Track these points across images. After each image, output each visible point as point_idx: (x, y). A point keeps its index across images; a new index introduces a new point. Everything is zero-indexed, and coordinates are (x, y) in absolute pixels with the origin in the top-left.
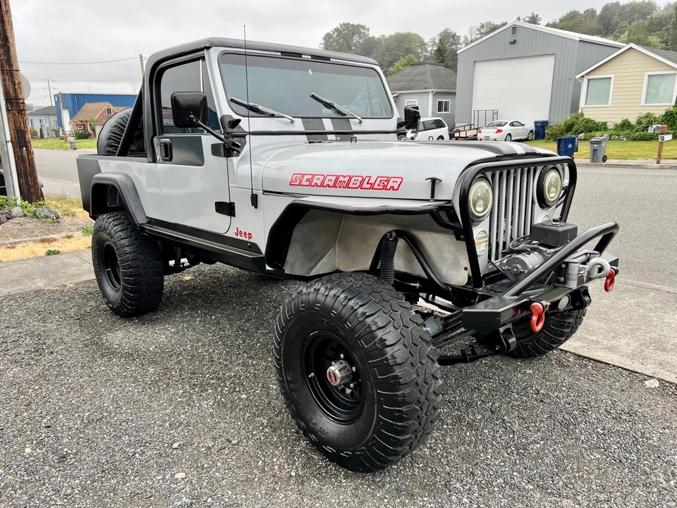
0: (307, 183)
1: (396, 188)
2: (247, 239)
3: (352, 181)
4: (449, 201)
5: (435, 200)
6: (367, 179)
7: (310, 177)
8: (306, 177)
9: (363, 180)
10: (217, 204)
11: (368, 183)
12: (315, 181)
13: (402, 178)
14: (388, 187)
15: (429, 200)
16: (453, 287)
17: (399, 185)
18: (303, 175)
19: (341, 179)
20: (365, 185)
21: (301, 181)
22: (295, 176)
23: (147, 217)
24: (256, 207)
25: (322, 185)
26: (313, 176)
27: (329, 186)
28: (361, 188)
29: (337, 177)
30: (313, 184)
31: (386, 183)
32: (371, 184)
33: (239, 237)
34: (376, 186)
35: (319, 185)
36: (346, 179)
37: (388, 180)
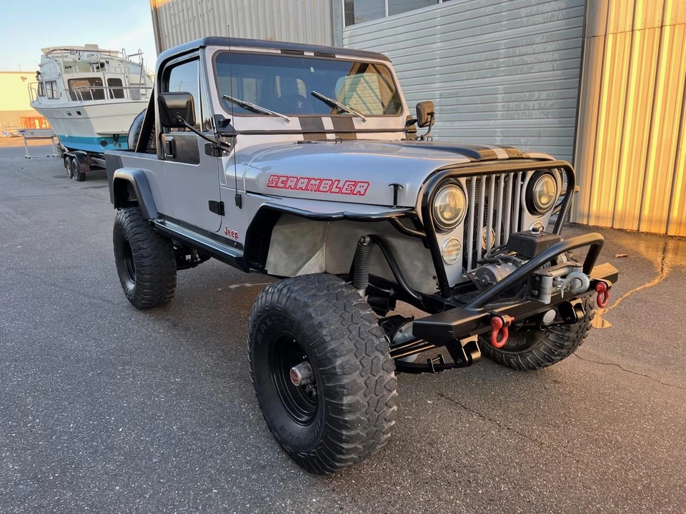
0: (282, 185)
1: (362, 193)
2: (234, 239)
3: (323, 185)
4: (413, 209)
5: (398, 207)
6: (336, 183)
7: (285, 179)
8: (282, 179)
9: (333, 184)
10: (211, 203)
11: (337, 187)
12: (289, 183)
13: (368, 183)
14: (355, 192)
15: (392, 206)
16: (424, 296)
17: (366, 190)
18: (279, 177)
19: (312, 182)
20: (334, 189)
21: (277, 182)
22: (272, 177)
23: (158, 213)
24: (241, 207)
25: (295, 188)
26: (288, 178)
27: (301, 188)
28: (331, 192)
29: (309, 180)
30: (287, 187)
32: (340, 188)
33: (227, 237)
34: (344, 191)
35: (293, 187)
36: (317, 182)
37: (356, 184)
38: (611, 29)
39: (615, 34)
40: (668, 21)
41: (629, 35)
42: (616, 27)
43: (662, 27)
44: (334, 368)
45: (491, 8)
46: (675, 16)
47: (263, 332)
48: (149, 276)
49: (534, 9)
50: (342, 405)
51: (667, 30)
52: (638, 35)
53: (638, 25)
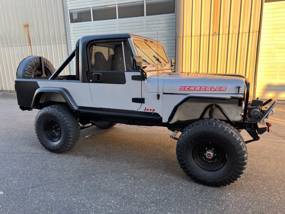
0: (188, 90)
1: (224, 90)
2: (152, 112)
3: (207, 88)
4: (243, 94)
6: (213, 88)
9: (212, 88)
10: (133, 99)
11: (213, 89)
13: (226, 87)
15: (237, 94)
17: (226, 89)
18: (185, 87)
19: (202, 88)
21: (185, 89)
23: (79, 106)
24: (159, 99)
25: (194, 90)
26: (190, 87)
27: (197, 90)
28: (211, 91)
29: (201, 87)
30: (190, 90)
31: (220, 89)
32: (215, 89)
33: (146, 111)
34: (217, 90)
35: (193, 90)
36: (205, 88)
37: (221, 88)
38: (185, 35)
39: (186, 37)
40: (202, 34)
41: (190, 37)
42: (186, 34)
43: (200, 36)
44: (241, 146)
45: (139, 23)
46: (204, 33)
47: (192, 142)
48: (72, 136)
49: (156, 26)
50: (244, 158)
51: (202, 37)
52: (193, 38)
53: (193, 35)
